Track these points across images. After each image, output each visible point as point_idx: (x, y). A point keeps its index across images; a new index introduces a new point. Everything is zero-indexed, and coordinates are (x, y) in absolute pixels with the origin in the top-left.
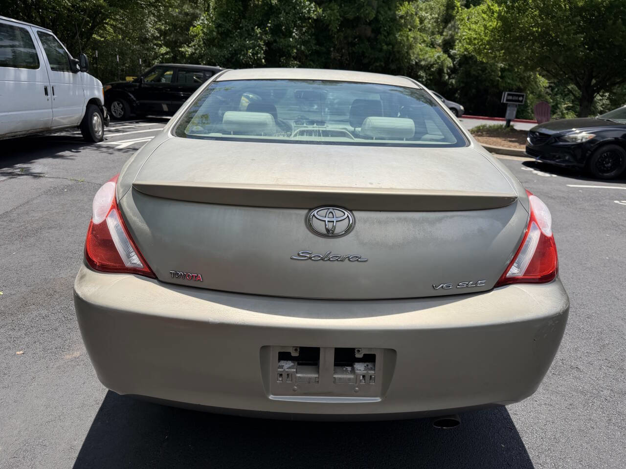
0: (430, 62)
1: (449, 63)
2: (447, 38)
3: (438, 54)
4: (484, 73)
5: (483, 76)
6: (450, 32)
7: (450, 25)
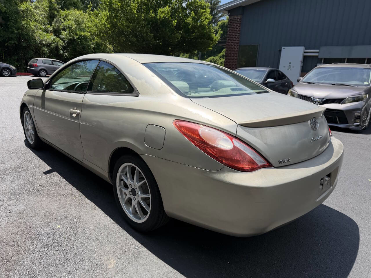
0: (49, 42)
1: (61, 43)
2: (56, 27)
3: (53, 37)
4: (84, 50)
5: (84, 51)
6: (57, 24)
7: (55, 20)
